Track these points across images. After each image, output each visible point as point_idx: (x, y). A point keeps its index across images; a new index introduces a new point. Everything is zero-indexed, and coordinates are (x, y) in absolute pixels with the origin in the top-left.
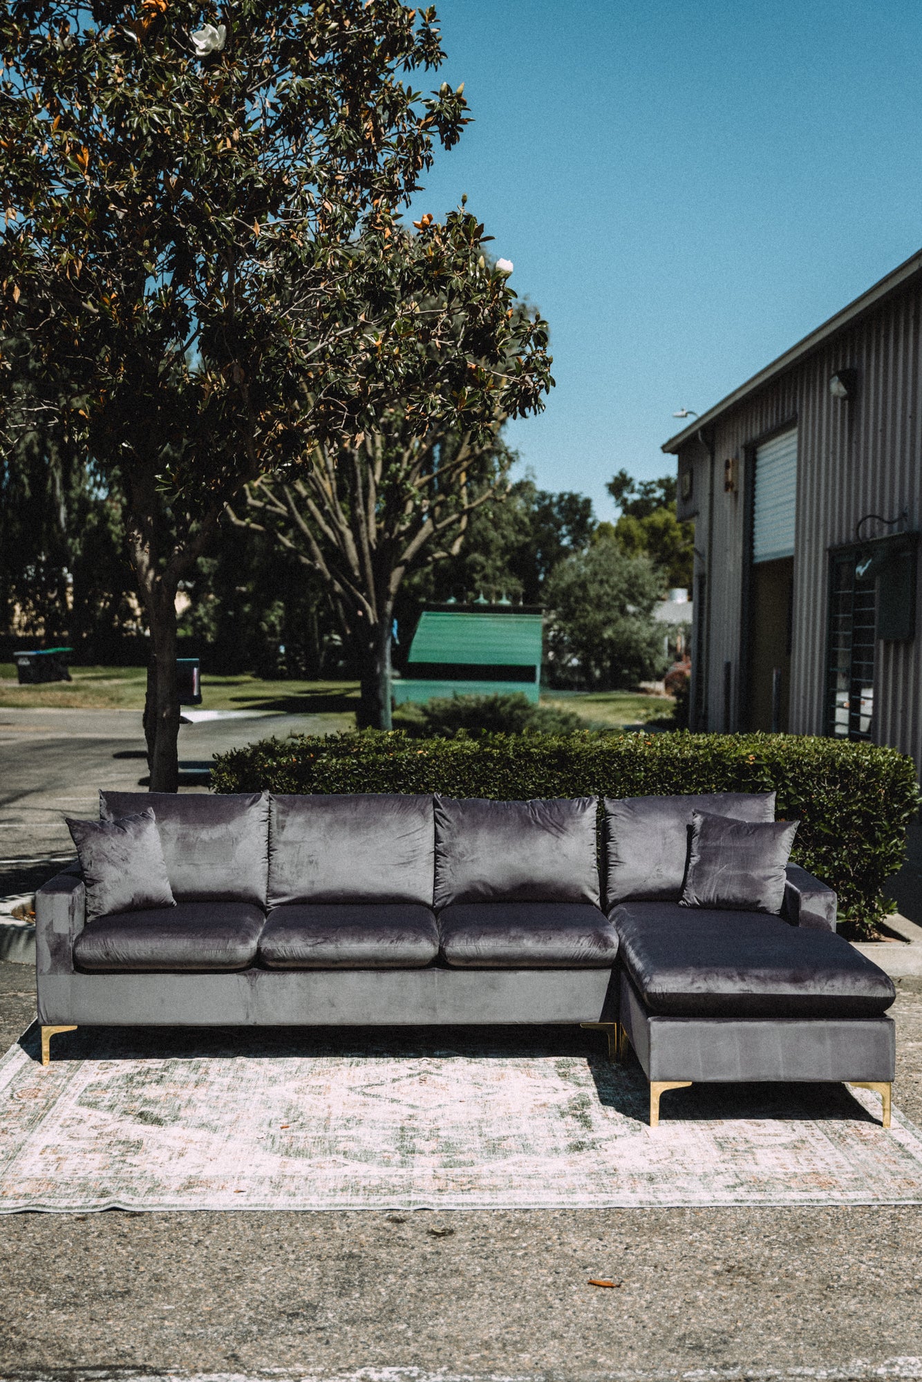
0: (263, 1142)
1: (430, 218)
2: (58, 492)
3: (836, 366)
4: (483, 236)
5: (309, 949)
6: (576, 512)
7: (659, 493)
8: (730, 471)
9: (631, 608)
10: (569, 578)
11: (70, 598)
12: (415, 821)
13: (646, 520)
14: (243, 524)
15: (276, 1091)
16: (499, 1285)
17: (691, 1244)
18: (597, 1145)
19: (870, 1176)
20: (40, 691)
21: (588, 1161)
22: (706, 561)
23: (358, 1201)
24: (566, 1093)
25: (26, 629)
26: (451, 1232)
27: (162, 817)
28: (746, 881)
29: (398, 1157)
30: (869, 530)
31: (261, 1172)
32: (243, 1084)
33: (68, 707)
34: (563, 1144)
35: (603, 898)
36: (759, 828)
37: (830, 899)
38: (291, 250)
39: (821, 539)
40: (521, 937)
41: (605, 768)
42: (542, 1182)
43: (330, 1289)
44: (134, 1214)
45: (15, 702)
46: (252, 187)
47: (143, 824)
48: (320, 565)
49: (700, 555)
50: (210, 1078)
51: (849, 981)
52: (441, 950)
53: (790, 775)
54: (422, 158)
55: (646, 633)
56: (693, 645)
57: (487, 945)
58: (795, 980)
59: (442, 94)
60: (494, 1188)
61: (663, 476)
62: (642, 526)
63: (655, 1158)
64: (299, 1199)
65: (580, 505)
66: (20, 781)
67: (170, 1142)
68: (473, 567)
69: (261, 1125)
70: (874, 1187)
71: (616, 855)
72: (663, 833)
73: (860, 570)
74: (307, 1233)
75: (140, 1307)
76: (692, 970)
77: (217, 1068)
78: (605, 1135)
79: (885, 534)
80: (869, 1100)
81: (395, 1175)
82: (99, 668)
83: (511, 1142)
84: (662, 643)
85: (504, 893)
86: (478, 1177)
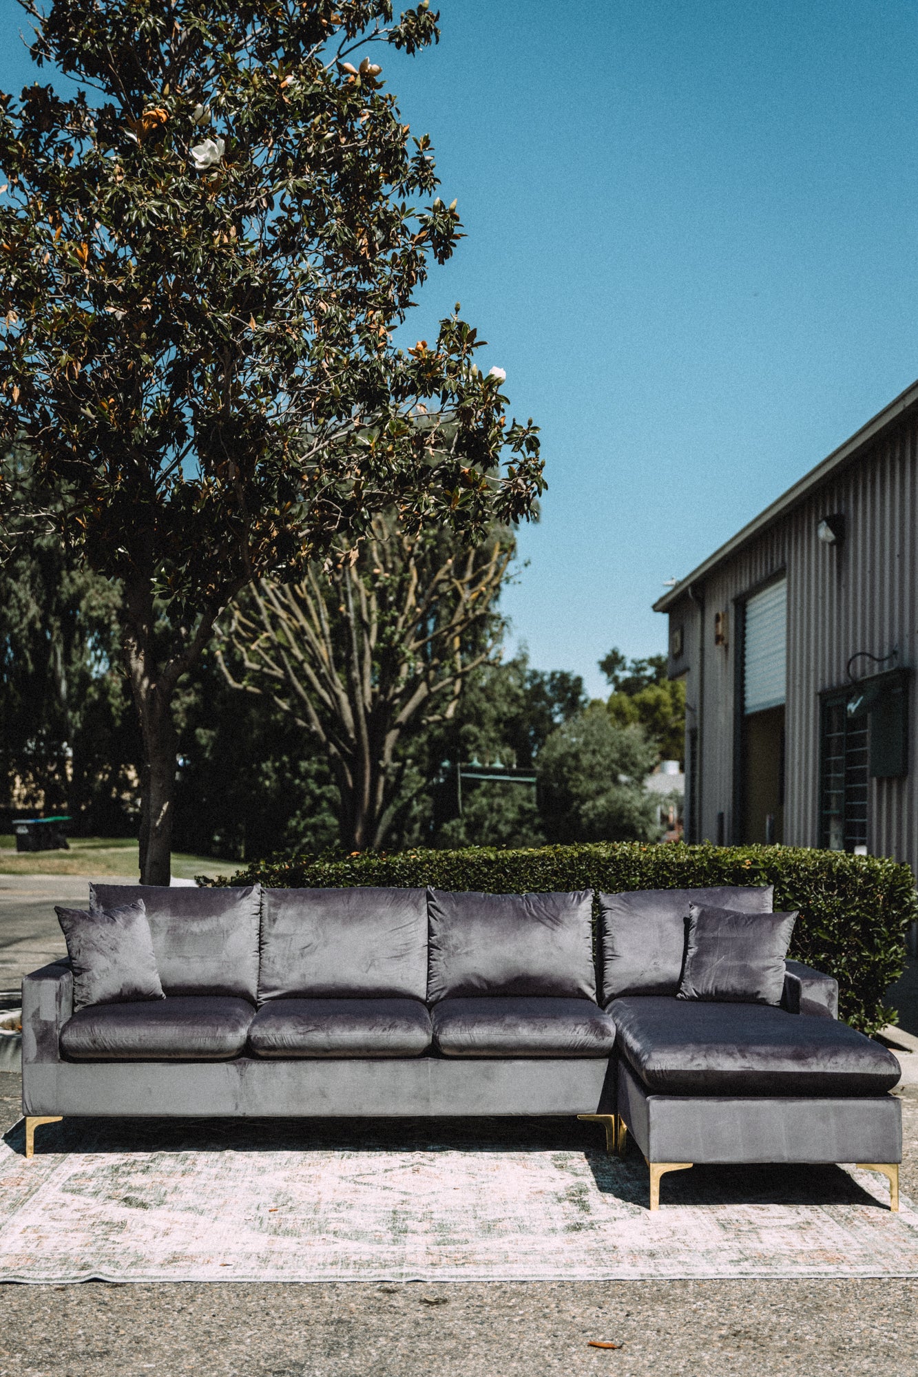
0: (250, 1223)
1: (424, 345)
2: (60, 667)
3: (824, 511)
4: (476, 341)
5: (299, 1037)
6: (566, 690)
7: (650, 671)
8: (720, 624)
9: (623, 778)
10: (561, 749)
11: (70, 771)
12: (408, 914)
13: (637, 697)
14: (240, 686)
15: (267, 1179)
16: (494, 1347)
17: (695, 1312)
18: (596, 1226)
19: (880, 1253)
20: (38, 858)
21: (587, 1240)
22: (698, 713)
23: (349, 1274)
24: (563, 1182)
25: (25, 802)
26: (445, 1301)
27: (152, 908)
28: (745, 971)
29: (390, 1236)
30: (859, 668)
31: (249, 1248)
32: (231, 1174)
33: (65, 874)
34: (560, 1225)
35: (599, 993)
36: (757, 919)
37: (831, 987)
38: (286, 343)
39: (812, 685)
40: (516, 1025)
41: (600, 871)
42: (538, 1258)
43: (318, 1350)
44: (116, 1285)
45: (14, 869)
46: (248, 285)
47: (133, 914)
48: (316, 727)
49: (692, 710)
50: (198, 1169)
51: (852, 1059)
52: (435, 1039)
53: (787, 880)
54: (416, 273)
55: (638, 803)
56: (685, 815)
57: (482, 1034)
58: (798, 1057)
59: (435, 209)
60: (489, 1263)
61: (653, 655)
62: (633, 702)
63: (656, 1237)
64: (286, 1272)
65: (571, 684)
66: (14, 930)
67: (154, 1222)
68: (466, 738)
69: (249, 1208)
70: (884, 1261)
71: (612, 949)
72: (660, 926)
73: (852, 707)
74: (295, 1302)
75: (119, 1366)
76: (692, 1047)
77: (205, 1161)
78: (602, 1218)
79: (876, 672)
80: (875, 1188)
81: (386, 1251)
82: (96, 839)
83: (506, 1223)
84: (655, 812)
85: (499, 987)
86: (473, 1253)
